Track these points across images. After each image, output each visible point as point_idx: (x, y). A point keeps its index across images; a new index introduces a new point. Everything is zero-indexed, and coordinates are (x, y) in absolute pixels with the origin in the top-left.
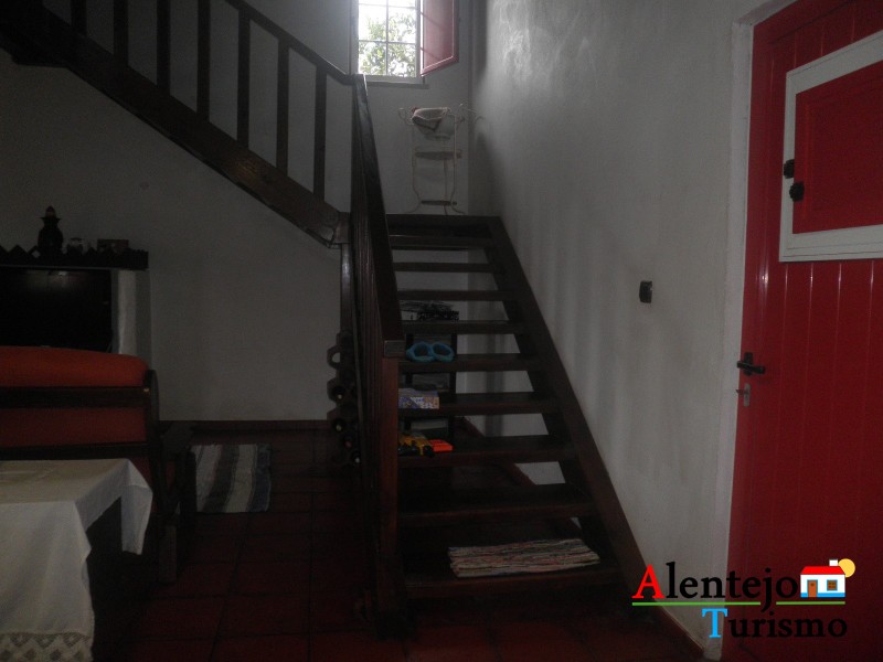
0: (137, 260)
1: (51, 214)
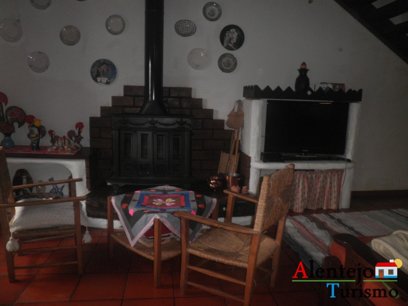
1: (303, 67)
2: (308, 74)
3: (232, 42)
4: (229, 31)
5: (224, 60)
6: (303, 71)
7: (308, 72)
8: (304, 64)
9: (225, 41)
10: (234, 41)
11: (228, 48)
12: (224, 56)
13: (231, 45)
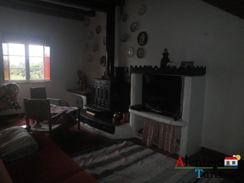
0: (200, 71)
1: (166, 52)
2: (169, 56)
3: (143, 41)
4: (141, 35)
5: (140, 51)
6: (166, 55)
7: (169, 55)
8: (166, 50)
9: (140, 41)
10: (143, 40)
11: (141, 45)
12: (139, 49)
13: (142, 43)
